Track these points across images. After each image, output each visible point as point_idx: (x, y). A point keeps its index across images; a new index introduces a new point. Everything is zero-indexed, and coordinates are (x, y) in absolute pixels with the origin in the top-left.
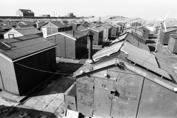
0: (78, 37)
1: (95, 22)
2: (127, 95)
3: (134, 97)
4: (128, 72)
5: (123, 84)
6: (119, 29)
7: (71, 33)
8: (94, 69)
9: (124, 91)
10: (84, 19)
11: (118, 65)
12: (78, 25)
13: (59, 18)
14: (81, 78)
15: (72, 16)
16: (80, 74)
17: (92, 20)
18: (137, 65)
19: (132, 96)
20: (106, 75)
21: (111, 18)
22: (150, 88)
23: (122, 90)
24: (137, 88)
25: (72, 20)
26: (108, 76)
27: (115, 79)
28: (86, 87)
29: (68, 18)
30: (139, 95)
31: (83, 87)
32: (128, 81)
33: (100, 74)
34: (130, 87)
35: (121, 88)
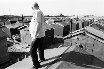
0: (65, 25)
1: (75, 19)
2: (86, 48)
3: (90, 48)
4: (87, 37)
5: (85, 42)
6: (90, 22)
7: (61, 23)
8: (72, 35)
9: (85, 46)
10: (69, 17)
11: (82, 34)
12: (65, 20)
13: (54, 16)
14: (66, 40)
15: (62, 16)
16: (66, 38)
17: (73, 18)
18: (91, 34)
19: (89, 48)
20: (77, 38)
21: (85, 17)
22: (97, 44)
23: (84, 45)
24: (91, 44)
25: (61, 17)
26: (78, 39)
27: (81, 40)
28: (68, 44)
29: (59, 16)
30: (92, 48)
31: (67, 44)
32: (87, 41)
33: (74, 38)
34: (88, 44)
35: (84, 44)
